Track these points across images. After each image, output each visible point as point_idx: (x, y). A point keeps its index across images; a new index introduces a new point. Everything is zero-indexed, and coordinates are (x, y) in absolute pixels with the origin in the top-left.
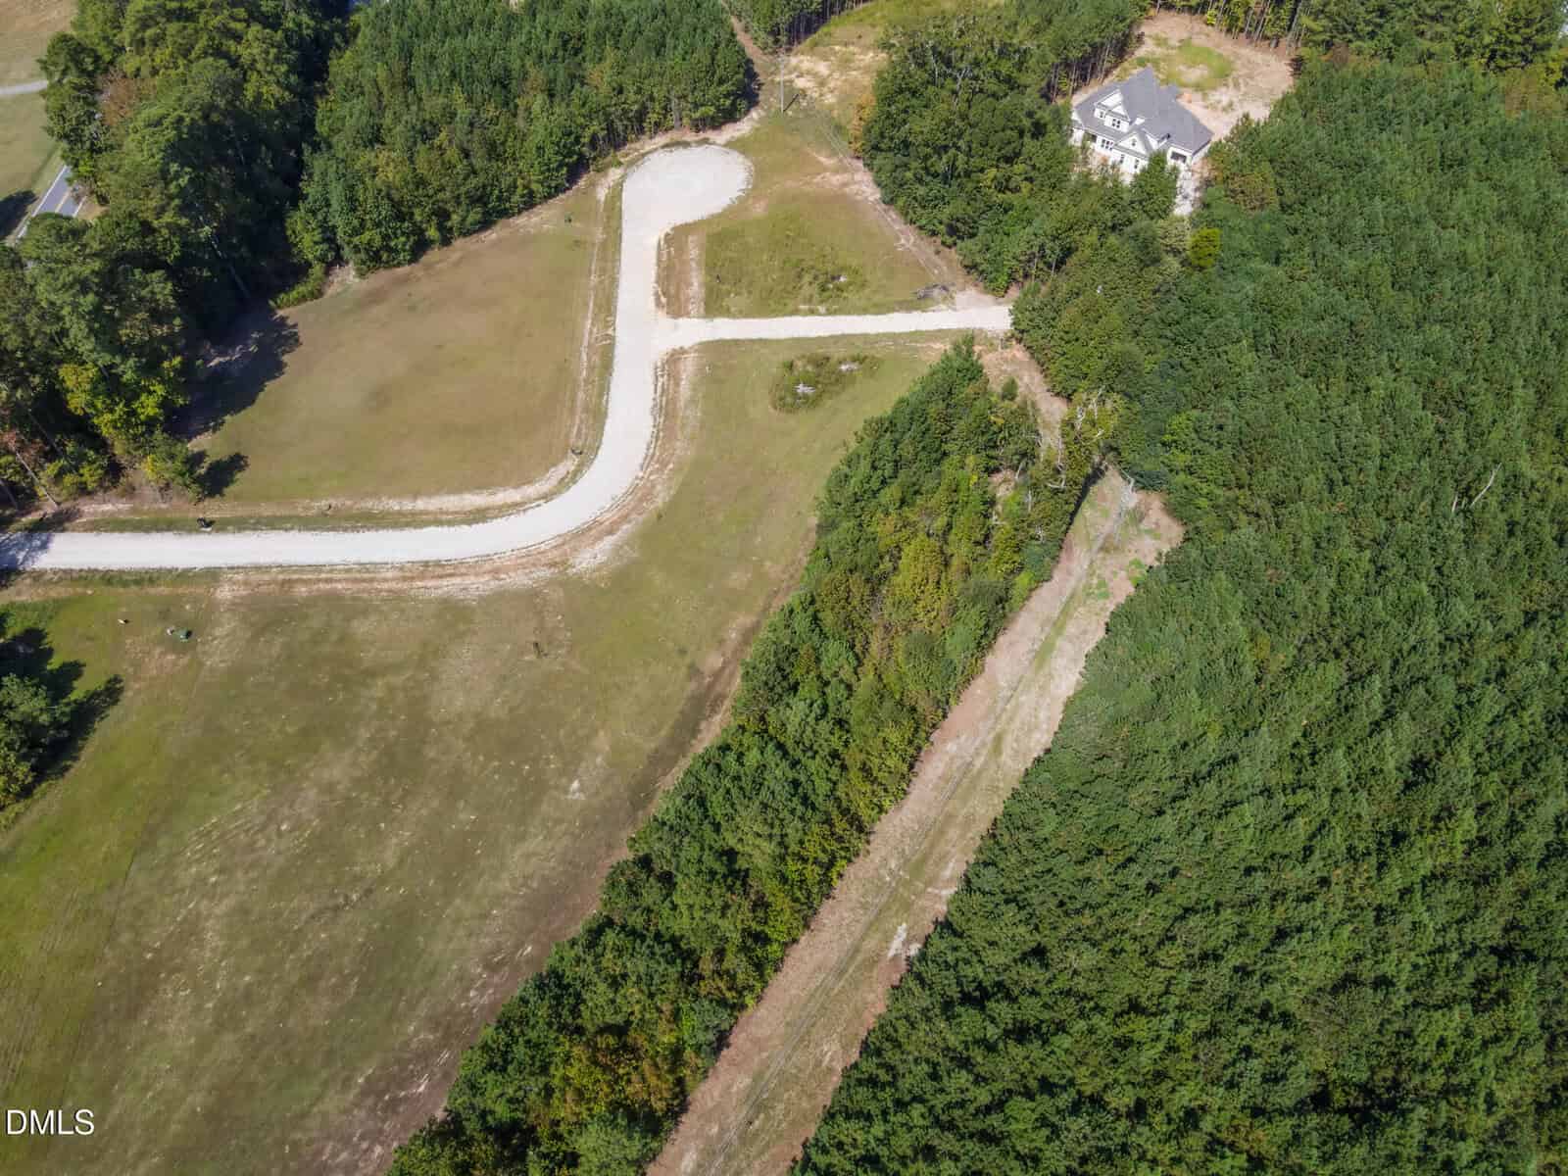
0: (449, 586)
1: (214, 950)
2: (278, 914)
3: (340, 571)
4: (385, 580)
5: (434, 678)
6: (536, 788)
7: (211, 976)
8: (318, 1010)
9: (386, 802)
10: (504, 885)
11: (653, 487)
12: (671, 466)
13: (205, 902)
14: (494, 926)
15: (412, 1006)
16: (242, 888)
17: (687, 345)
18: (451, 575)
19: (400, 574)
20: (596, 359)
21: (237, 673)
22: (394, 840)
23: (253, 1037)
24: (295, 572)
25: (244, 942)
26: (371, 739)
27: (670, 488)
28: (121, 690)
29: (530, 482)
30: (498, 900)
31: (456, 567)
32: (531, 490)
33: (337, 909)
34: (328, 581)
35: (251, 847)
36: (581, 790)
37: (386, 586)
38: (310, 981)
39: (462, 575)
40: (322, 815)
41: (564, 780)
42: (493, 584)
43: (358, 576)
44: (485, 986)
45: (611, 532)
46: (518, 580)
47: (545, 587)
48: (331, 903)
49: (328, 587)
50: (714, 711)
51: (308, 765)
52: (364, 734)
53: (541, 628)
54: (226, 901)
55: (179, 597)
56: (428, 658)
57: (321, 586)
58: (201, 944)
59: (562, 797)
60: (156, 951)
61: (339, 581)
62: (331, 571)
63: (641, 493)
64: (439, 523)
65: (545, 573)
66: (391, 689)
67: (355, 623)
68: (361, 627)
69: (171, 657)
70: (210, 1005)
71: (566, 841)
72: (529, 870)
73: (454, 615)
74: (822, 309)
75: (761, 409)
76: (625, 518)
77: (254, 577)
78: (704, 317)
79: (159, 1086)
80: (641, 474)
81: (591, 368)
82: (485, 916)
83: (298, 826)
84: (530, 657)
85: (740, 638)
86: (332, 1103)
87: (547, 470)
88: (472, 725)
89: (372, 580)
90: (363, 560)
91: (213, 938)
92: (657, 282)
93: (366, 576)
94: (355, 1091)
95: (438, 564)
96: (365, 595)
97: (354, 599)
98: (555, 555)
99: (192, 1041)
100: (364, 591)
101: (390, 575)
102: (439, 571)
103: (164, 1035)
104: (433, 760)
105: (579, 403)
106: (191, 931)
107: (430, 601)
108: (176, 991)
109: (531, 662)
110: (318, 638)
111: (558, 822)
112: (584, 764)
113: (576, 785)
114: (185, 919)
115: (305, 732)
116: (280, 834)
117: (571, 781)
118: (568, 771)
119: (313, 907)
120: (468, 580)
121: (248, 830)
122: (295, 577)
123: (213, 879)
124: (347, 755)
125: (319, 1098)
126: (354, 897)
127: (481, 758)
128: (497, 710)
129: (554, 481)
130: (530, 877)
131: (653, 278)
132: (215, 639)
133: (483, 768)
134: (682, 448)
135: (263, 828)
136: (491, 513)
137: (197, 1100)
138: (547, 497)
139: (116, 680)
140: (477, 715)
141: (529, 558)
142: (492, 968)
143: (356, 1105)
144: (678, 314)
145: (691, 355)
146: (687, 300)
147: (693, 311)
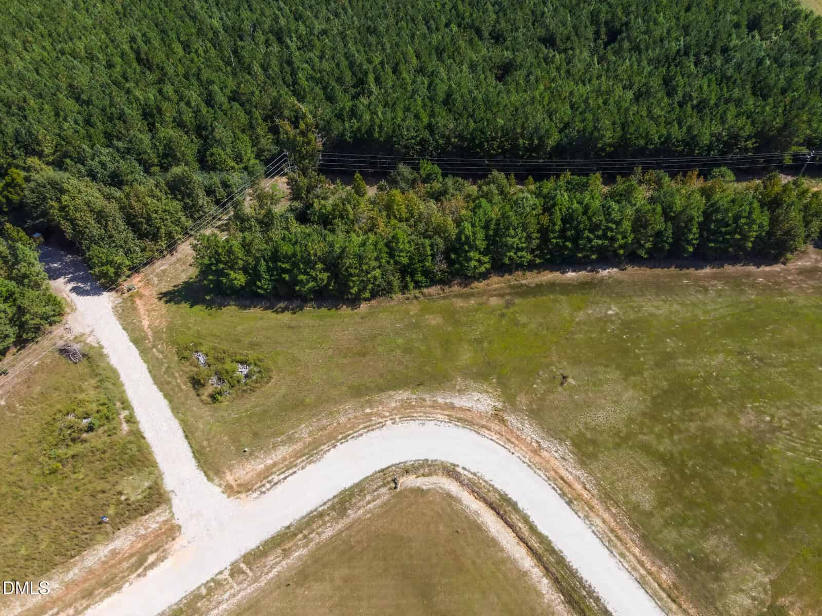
0: (571, 471)
2: (792, 382)
3: (629, 562)
4: (604, 522)
5: (631, 420)
6: (629, 327)
8: (791, 332)
9: (705, 382)
10: (676, 307)
11: (395, 408)
12: (368, 411)
14: (693, 298)
15: (748, 303)
16: (807, 409)
17: (218, 490)
18: (562, 478)
19: (592, 514)
20: (271, 560)
21: (749, 548)
22: (713, 363)
24: (661, 599)
25: (815, 384)
26: (691, 420)
27: (391, 397)
29: (449, 496)
30: (683, 304)
31: (555, 480)
32: (452, 487)
33: (761, 360)
34: (641, 563)
35: (792, 424)
36: (610, 309)
37: (606, 516)
38: (790, 344)
39: (556, 472)
40: (742, 408)
41: (613, 318)
42: (545, 445)
43: (619, 544)
44: (713, 286)
45: (452, 407)
46: (530, 431)
47: (521, 410)
48: (761, 364)
49: (644, 558)
50: (522, 285)
51: (736, 440)
52: (693, 426)
53: (550, 391)
56: (622, 440)
57: (648, 565)
59: (621, 313)
61: (636, 557)
62: (635, 569)
63: (406, 412)
64: (533, 529)
65: (511, 419)
66: (659, 437)
67: (648, 507)
68: (646, 499)
71: (636, 299)
72: (661, 303)
74: (124, 414)
75: (274, 390)
76: (435, 406)
78: (168, 501)
80: (389, 422)
81: (286, 553)
82: (694, 305)
83: (760, 412)
84: (570, 380)
85: (472, 298)
86: (800, 301)
87: (429, 490)
88: (633, 378)
89: (612, 531)
90: (607, 552)
92: (119, 588)
93: (613, 538)
94: (789, 298)
95: (563, 495)
96: (626, 522)
97: (635, 527)
98: (495, 426)
100: (624, 528)
101: (598, 521)
102: (566, 488)
104: (667, 380)
105: (340, 526)
107: (591, 473)
109: (574, 378)
110: (679, 522)
111: (631, 307)
112: (599, 316)
113: (610, 312)
115: (725, 461)
116: (772, 417)
117: (611, 315)
118: (608, 319)
119: (772, 370)
120: (555, 463)
121: (789, 435)
122: (664, 595)
124: (710, 424)
125: (806, 307)
126: (749, 357)
127: (642, 359)
128: (614, 374)
129: (434, 479)
130: (662, 300)
131: (115, 597)
132: (754, 599)
133: (644, 355)
134: (347, 413)
135: (780, 429)
136: (493, 497)
138: (451, 472)
140: (625, 380)
141: (511, 439)
142: (706, 290)
143: (791, 294)
144: (171, 531)
145: (230, 478)
146: (144, 537)
147: (161, 519)
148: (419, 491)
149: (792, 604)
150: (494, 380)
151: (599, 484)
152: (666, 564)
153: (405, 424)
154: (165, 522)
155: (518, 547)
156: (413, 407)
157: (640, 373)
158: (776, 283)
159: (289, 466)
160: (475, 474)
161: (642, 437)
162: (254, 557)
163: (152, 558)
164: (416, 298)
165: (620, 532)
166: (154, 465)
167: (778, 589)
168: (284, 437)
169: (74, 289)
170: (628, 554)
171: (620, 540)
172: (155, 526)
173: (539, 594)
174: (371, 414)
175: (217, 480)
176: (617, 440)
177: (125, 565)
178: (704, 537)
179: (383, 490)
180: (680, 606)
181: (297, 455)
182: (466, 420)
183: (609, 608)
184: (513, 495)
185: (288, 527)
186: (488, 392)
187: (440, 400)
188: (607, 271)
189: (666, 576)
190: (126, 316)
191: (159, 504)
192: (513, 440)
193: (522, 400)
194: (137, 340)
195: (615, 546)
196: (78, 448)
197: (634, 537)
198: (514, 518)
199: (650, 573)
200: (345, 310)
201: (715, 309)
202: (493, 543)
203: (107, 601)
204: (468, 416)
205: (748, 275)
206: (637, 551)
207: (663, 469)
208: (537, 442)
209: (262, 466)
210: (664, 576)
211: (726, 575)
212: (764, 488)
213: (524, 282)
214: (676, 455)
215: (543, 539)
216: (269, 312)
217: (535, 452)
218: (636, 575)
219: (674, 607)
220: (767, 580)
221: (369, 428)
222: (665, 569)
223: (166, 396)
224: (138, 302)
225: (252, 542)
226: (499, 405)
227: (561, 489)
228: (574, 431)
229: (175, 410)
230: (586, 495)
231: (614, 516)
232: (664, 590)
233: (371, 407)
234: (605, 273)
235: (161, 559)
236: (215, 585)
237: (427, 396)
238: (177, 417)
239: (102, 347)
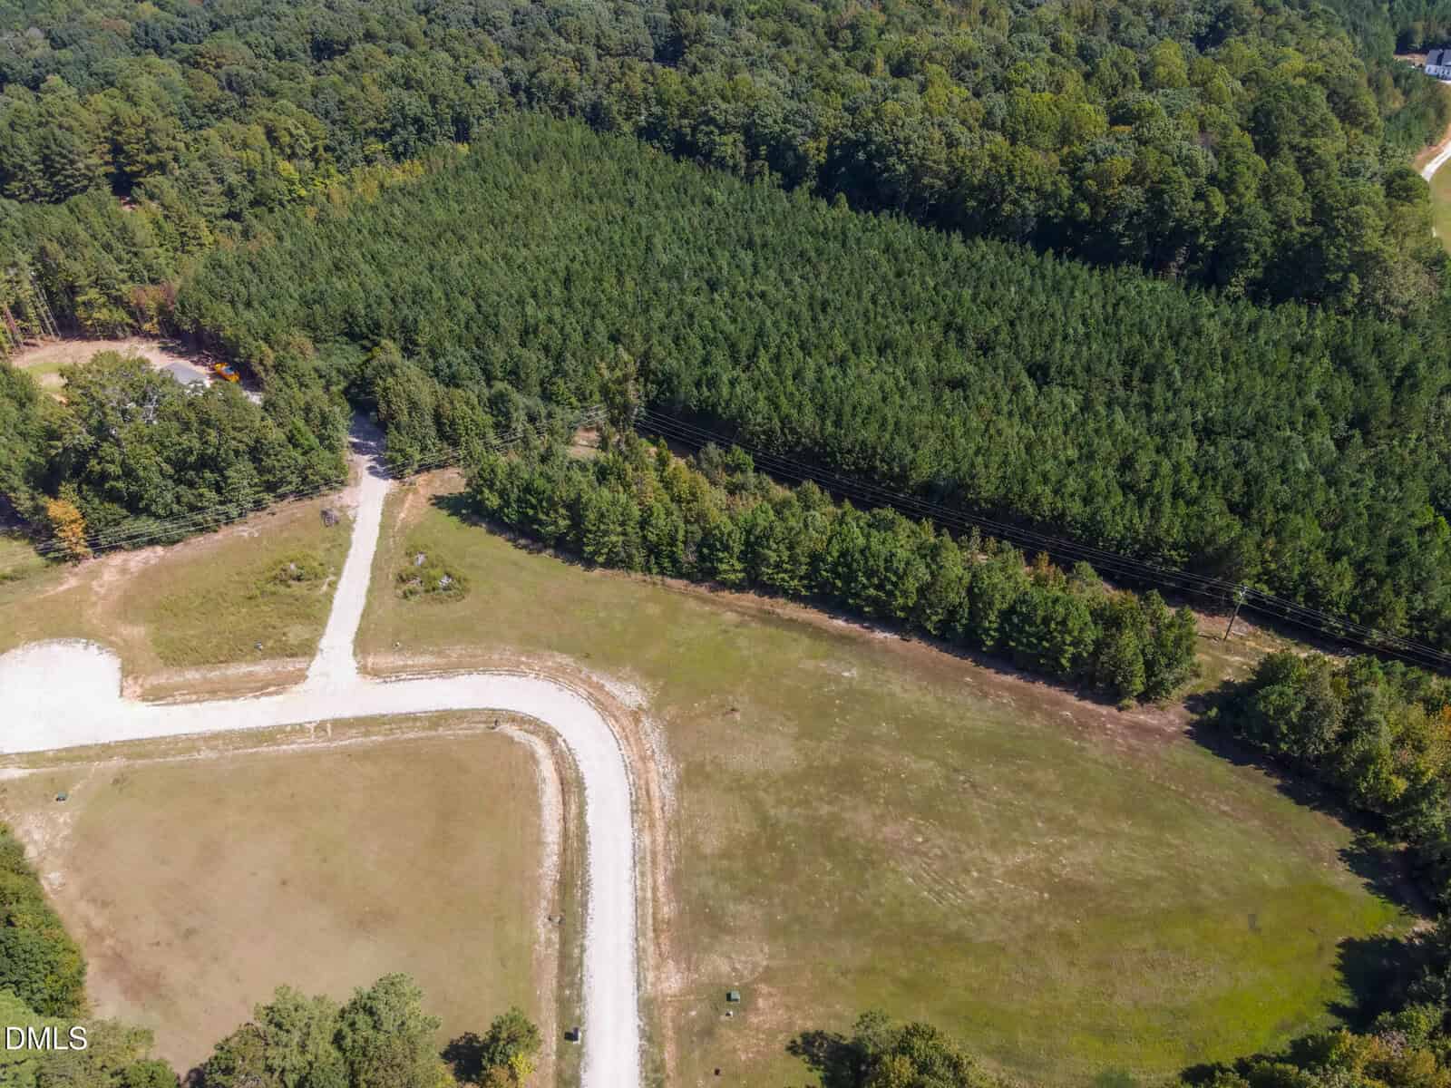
0: (662, 789)
1: (1028, 853)
2: (988, 821)
4: (654, 842)
5: (766, 774)
6: (852, 695)
7: (1046, 848)
8: (1044, 777)
9: (884, 779)
10: (929, 698)
11: (548, 667)
12: (523, 659)
13: (995, 873)
14: (959, 699)
15: (1022, 729)
16: (976, 852)
17: (354, 665)
18: (647, 790)
19: (647, 831)
20: (352, 732)
21: (774, 931)
22: (913, 765)
23: (1075, 808)
24: (644, 923)
25: (1015, 835)
26: (830, 803)
27: (551, 656)
28: (805, 1036)
29: (532, 757)
30: (940, 700)
31: (639, 788)
32: (541, 749)
33: (974, 786)
34: (655, 889)
35: (944, 857)
36: (849, 671)
37: (660, 839)
38: (1029, 787)
39: (647, 783)
41: (844, 680)
42: (658, 757)
43: (649, 864)
44: (998, 696)
45: (601, 687)
46: (654, 737)
47: (662, 719)
48: (969, 790)
49: (662, 888)
50: (774, 613)
51: (862, 841)
52: (825, 810)
53: (708, 715)
54: (990, 859)
55: (678, 1030)
56: (740, 786)
57: (660, 895)
58: (1026, 863)
59: (857, 679)
60: (1041, 893)
61: (655, 882)
62: (643, 889)
63: (554, 675)
64: (581, 814)
65: (647, 723)
66: (779, 802)
67: (708, 851)
68: (712, 843)
69: (761, 1003)
70: (1065, 841)
71: (889, 673)
72: (915, 688)
73: (693, 777)
75: (458, 610)
76: (588, 681)
77: (651, 960)
78: (313, 656)
79: (1126, 852)
80: (532, 676)
81: (366, 734)
82: (953, 705)
83: (917, 830)
84: (738, 716)
85: (710, 605)
86: (1095, 753)
87: (519, 743)
88: (807, 741)
89: (654, 854)
90: (629, 864)
91: (1018, 859)
92: (234, 698)
93: (649, 858)
94: (1083, 745)
95: (634, 803)
96: (674, 852)
97: (678, 859)
98: (625, 721)
99: (1091, 843)
100: (667, 856)
101: (647, 839)
102: (644, 800)
103: (1096, 863)
104: (842, 757)
105: (423, 734)
106: (1019, 874)
107: (680, 800)
108: (1064, 866)
109: (743, 715)
110: (730, 877)
111: (875, 679)
112: (829, 672)
113: (846, 674)
114: (1014, 882)
115: (830, 853)
116: (926, 841)
117: (843, 677)
118: (838, 679)
119: (977, 801)
120: (653, 776)
121: (929, 865)
122: (650, 921)
123: (975, 874)
124: (847, 815)
125: (1096, 762)
126: (962, 778)
127: (835, 729)
128: (792, 729)
129: (534, 738)
130: (920, 689)
131: (230, 702)
132: (734, 969)
133: (842, 726)
135: (925, 854)
136: (570, 775)
137: (1125, 826)
138: (551, 738)
139: (793, 1049)
140: (796, 739)
141: (630, 737)
142: (986, 695)
143: (1091, 741)
144: (300, 677)
145: (370, 660)
146: (279, 673)
147: (298, 666)
148: (511, 740)
149: (771, 995)
150: (661, 683)
151: (678, 812)
152: (678, 902)
153: (545, 683)
154: (300, 670)
155: (556, 823)
156: (564, 672)
157: (820, 740)
158: (1085, 725)
159: (423, 672)
160: (569, 750)
161: (761, 794)
162: (341, 725)
163: (272, 689)
164: (655, 584)
165: (660, 858)
166: (324, 625)
167: (768, 976)
168: (436, 649)
169: (370, 468)
170: (649, 875)
171: (654, 862)
172: (291, 669)
173: (540, 863)
174: (523, 663)
175: (359, 657)
176: (734, 785)
177: (252, 685)
178: (738, 900)
179: (482, 726)
180: (657, 937)
181: (434, 667)
182: (604, 706)
183: (590, 905)
184: (590, 781)
185: (384, 716)
186: (645, 690)
187: (595, 679)
188: (887, 635)
189: (667, 911)
190: (391, 504)
191: (305, 654)
192: (632, 739)
193: (671, 711)
194: (383, 527)
195: (643, 865)
196: (282, 589)
197: (669, 867)
198: (573, 800)
199: (655, 900)
200: (579, 568)
201: (974, 719)
202: (537, 809)
203: (223, 703)
204: (608, 702)
205: (1057, 703)
206: (661, 879)
207: (755, 829)
208: (653, 752)
209: (401, 663)
210: (666, 909)
211: (728, 938)
212: (847, 894)
213: (779, 611)
214: (782, 825)
215: (583, 828)
216: (510, 544)
217: (643, 759)
218: (640, 893)
219: (651, 934)
220: (765, 963)
221: (511, 673)
222: (673, 905)
223: (373, 579)
224: (410, 496)
225: (347, 713)
226: (645, 705)
227: (638, 798)
228: (698, 757)
229: (370, 591)
230: (658, 814)
231: (667, 842)
232: (654, 918)
233: (528, 657)
234: (879, 635)
235: (276, 693)
236: (300, 729)
237: (585, 670)
238: (367, 597)
239: (354, 521)
